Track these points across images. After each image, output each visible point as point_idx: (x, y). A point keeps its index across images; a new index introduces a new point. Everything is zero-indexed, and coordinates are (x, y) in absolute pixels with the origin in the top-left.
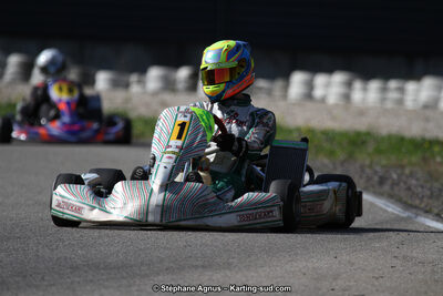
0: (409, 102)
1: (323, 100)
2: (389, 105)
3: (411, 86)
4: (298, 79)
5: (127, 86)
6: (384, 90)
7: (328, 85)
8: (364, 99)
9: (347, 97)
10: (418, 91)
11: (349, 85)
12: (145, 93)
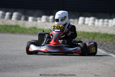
0: (110, 25)
1: (87, 24)
2: (105, 26)
3: (110, 21)
4: (81, 19)
5: (37, 21)
6: (103, 22)
7: (89, 21)
8: (98, 24)
9: (94, 24)
10: (112, 22)
11: (94, 20)
12: (41, 22)
